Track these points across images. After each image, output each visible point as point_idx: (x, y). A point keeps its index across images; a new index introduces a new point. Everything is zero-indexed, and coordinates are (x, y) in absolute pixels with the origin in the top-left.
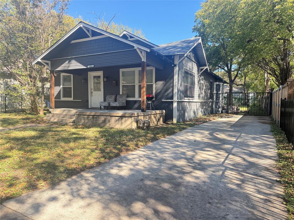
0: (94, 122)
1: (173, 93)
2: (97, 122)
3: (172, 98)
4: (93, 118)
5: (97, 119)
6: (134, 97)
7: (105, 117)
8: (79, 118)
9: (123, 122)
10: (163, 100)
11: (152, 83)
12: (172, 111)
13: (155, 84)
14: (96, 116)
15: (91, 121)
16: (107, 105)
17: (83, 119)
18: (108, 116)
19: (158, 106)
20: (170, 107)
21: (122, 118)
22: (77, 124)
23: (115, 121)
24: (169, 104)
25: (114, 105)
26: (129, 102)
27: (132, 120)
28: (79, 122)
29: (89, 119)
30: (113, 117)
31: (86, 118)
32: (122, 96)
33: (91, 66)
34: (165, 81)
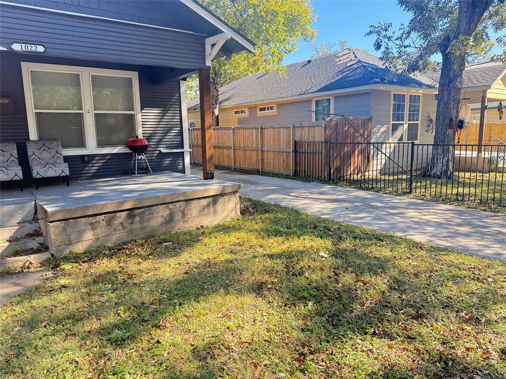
0: (136, 226)
1: (182, 136)
2: (145, 224)
3: (181, 145)
4: (131, 217)
5: (146, 217)
7: (171, 206)
8: (69, 230)
9: (219, 207)
10: (164, 151)
11: (133, 110)
12: (183, 171)
13: (141, 114)
14: (141, 210)
15: (124, 227)
16: (20, 176)
17: (90, 227)
18: (180, 203)
19: (152, 163)
20: (177, 164)
21: (215, 198)
22: (61, 251)
23: (200, 209)
24: (176, 159)
25: (51, 173)
26: (67, 159)
27: (238, 199)
28: (70, 243)
29: (117, 222)
30: (194, 201)
31: (103, 223)
32: (44, 145)
33: (30, 48)
34: (162, 109)
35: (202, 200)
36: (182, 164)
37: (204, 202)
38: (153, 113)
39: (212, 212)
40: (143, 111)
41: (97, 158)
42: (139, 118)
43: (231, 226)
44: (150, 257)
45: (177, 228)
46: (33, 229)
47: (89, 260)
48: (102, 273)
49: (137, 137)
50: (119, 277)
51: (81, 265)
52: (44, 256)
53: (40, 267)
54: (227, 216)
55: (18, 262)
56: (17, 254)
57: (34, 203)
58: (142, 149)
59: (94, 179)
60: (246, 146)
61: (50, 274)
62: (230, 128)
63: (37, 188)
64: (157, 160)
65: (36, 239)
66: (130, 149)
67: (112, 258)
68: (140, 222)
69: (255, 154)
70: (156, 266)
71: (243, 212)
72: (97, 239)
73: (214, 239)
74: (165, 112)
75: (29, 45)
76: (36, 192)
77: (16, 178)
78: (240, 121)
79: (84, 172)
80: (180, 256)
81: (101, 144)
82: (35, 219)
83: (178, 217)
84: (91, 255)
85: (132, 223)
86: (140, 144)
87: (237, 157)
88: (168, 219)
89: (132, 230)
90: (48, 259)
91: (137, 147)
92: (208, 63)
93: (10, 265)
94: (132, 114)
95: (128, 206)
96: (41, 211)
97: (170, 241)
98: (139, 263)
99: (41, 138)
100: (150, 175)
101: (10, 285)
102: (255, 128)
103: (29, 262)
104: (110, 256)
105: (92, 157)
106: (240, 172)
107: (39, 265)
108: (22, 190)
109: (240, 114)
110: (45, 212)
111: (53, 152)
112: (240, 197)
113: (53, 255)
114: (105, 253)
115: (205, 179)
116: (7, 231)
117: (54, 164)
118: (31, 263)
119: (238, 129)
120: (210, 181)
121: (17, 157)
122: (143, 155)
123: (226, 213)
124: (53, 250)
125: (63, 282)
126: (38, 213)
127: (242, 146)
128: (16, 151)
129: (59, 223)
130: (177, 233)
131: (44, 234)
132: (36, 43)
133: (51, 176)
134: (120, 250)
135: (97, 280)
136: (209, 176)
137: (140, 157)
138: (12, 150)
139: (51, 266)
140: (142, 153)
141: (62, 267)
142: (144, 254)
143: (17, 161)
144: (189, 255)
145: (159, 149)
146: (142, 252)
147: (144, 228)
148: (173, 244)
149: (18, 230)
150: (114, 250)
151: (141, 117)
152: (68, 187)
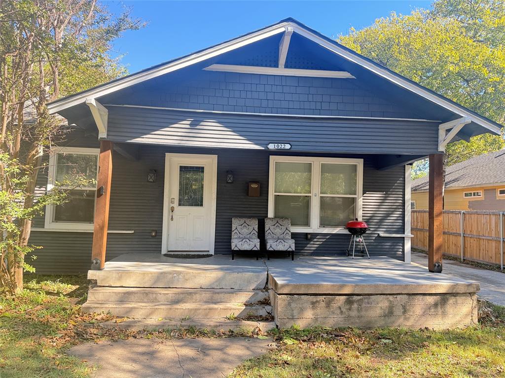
0: (354, 313)
1: (404, 220)
2: (363, 313)
3: (401, 229)
4: (349, 302)
5: (364, 305)
6: (307, 224)
7: (391, 298)
8: (293, 305)
9: (449, 308)
10: (382, 234)
11: (355, 194)
12: (402, 258)
13: (362, 198)
14: (359, 297)
15: (342, 312)
16: (258, 247)
17: (311, 306)
18: (401, 296)
19: (370, 247)
20: (396, 250)
21: (444, 298)
22: (285, 324)
23: (425, 307)
24: (395, 244)
25: (281, 247)
26: (294, 236)
27: (475, 302)
28: (293, 318)
29: (335, 305)
30: (418, 297)
31: (323, 304)
32: (277, 222)
33: (280, 146)
34: (384, 193)
35: (428, 297)
36: (401, 250)
37: (431, 300)
38: (374, 197)
39: (440, 312)
40: (365, 195)
41: (318, 237)
42: (360, 202)
43: (466, 336)
44: (368, 352)
45: (397, 324)
46: (264, 298)
47: (309, 340)
48: (321, 358)
49: (357, 219)
50: (338, 367)
51: (301, 344)
52: (270, 325)
53: (266, 336)
54: (460, 321)
55: (250, 326)
56: (250, 318)
57: (266, 273)
58: (361, 231)
59: (314, 256)
60: (481, 235)
61: (274, 345)
62: (460, 213)
63: (268, 259)
64: (375, 244)
65: (266, 307)
66: (349, 231)
67: (330, 343)
68: (359, 310)
69: (494, 245)
70: (376, 366)
71: (482, 320)
72: (316, 319)
73: (443, 349)
74: (387, 195)
75: (280, 145)
76: (268, 263)
77: (255, 249)
78: (472, 204)
79: (306, 248)
80: (402, 360)
81: (323, 224)
82: (266, 289)
83: (398, 311)
84: (311, 335)
85: (350, 309)
86: (359, 227)
87: (468, 245)
88: (387, 312)
89: (349, 317)
90: (273, 330)
91: (355, 229)
92: (442, 148)
93: (244, 328)
94: (354, 198)
95: (347, 291)
96: (271, 282)
97: (389, 339)
98: (357, 357)
99: (275, 217)
100: (367, 259)
101: (243, 347)
102: (494, 214)
103: (258, 329)
104: (328, 341)
105: (314, 235)
106: (472, 265)
107: (266, 334)
108: (257, 259)
109: (473, 197)
110: (276, 284)
111: (284, 228)
112: (478, 301)
113: (277, 326)
114: (322, 336)
115: (431, 271)
116: (245, 295)
117: (284, 239)
118: (260, 330)
119: (469, 213)
120: (437, 275)
121: (257, 230)
122: (361, 238)
123: (458, 318)
124: (278, 321)
125: (286, 357)
126: (269, 283)
127: (475, 234)
128: (257, 226)
129: (285, 296)
130: (396, 330)
131: (272, 304)
132: (285, 142)
133: (280, 249)
134: (338, 336)
135: (317, 364)
136: (435, 269)
137: (358, 240)
138: (255, 224)
139: (275, 338)
140: (361, 235)
141: (285, 341)
142: (362, 347)
143: (257, 234)
144: (413, 362)
145: (378, 232)
146: (360, 345)
147: (362, 317)
148: (393, 343)
149: (253, 296)
150: (332, 334)
151: (362, 201)
152: (293, 261)
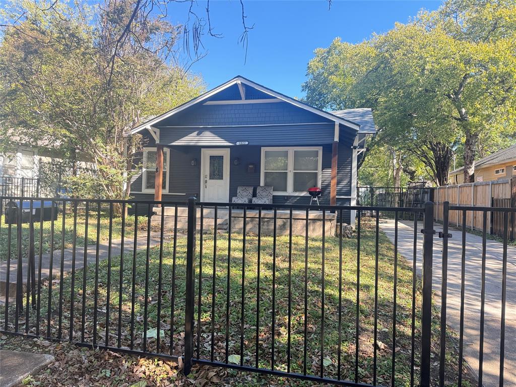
1: (351, 187)
3: (349, 193)
4: (263, 222)
5: (270, 223)
6: (285, 190)
8: (235, 222)
9: (317, 227)
11: (317, 170)
14: (268, 219)
16: (247, 202)
21: (314, 221)
22: (231, 231)
23: (303, 226)
24: (344, 203)
25: (260, 202)
26: (274, 197)
27: (333, 225)
28: (235, 228)
29: (255, 223)
31: (250, 222)
32: (265, 189)
33: (243, 143)
38: (329, 172)
39: (311, 229)
40: (323, 171)
41: (292, 198)
49: (317, 186)
58: (317, 194)
66: (310, 194)
74: (339, 170)
81: (295, 190)
86: (317, 191)
89: (262, 229)
91: (314, 193)
94: (316, 173)
99: (266, 185)
105: (289, 197)
111: (268, 192)
118: (219, 232)
122: (316, 198)
128: (252, 191)
132: (245, 141)
137: (313, 199)
143: (251, 196)
147: (269, 229)
149: (224, 221)
151: (321, 174)
